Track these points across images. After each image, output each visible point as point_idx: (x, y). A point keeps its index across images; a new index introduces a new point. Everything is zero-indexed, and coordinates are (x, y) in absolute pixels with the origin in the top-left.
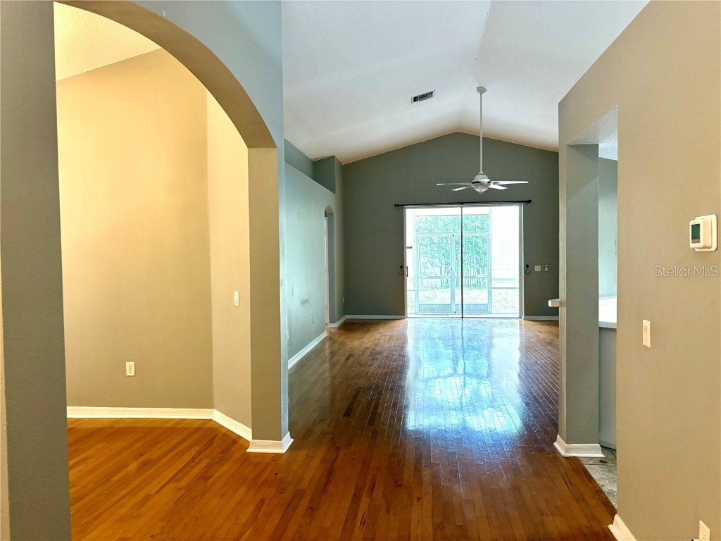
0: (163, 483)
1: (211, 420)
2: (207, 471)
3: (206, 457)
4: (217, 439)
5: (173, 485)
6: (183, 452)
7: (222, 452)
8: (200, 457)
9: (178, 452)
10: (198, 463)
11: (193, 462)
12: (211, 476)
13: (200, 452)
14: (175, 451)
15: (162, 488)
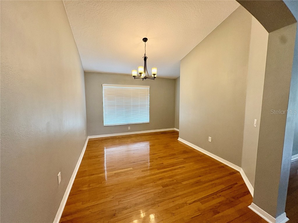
0: (196, 199)
1: (239, 172)
2: (219, 206)
3: (224, 196)
4: (236, 186)
5: (199, 204)
6: (216, 185)
7: (233, 198)
8: (221, 194)
9: (213, 184)
10: (218, 197)
11: (216, 195)
12: (218, 213)
13: (222, 191)
14: (213, 182)
15: (194, 202)
